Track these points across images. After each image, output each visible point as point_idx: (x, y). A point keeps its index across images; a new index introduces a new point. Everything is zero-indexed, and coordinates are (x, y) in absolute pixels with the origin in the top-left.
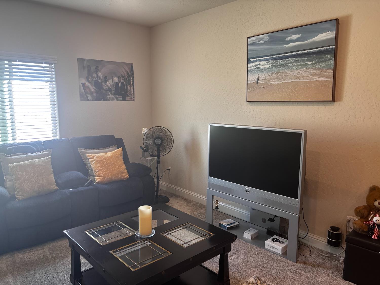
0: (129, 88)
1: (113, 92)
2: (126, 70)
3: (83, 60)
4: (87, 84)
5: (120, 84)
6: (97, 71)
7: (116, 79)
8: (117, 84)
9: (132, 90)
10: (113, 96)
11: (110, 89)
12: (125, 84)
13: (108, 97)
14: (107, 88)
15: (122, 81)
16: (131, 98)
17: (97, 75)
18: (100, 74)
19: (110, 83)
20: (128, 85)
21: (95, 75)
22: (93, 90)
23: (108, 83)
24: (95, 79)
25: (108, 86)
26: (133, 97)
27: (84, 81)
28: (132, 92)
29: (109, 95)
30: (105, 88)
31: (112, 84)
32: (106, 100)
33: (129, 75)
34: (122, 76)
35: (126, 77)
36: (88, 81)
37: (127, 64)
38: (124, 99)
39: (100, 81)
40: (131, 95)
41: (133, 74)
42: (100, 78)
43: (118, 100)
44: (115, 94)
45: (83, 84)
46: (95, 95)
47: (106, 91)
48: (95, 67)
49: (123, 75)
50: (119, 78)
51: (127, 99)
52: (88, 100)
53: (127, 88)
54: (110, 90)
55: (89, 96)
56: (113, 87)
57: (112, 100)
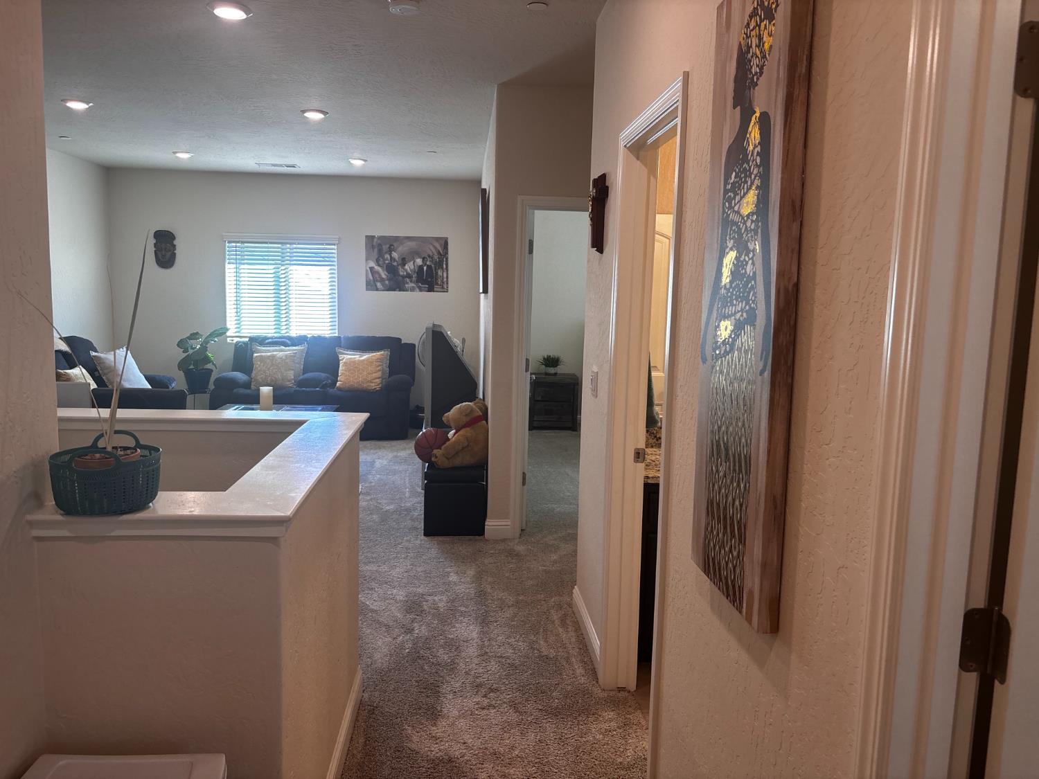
0: (440, 273)
1: (414, 279)
2: (436, 248)
3: (373, 237)
4: (377, 268)
5: (425, 268)
6: (390, 250)
7: (419, 261)
8: (421, 268)
9: (445, 275)
10: (413, 285)
11: (409, 274)
12: (434, 269)
13: (406, 285)
14: (405, 273)
15: (428, 263)
16: (443, 288)
17: (391, 257)
18: (395, 255)
19: (409, 267)
20: (439, 268)
21: (387, 256)
22: (384, 276)
23: (406, 267)
24: (387, 262)
25: (406, 270)
26: (445, 286)
27: (372, 264)
28: (445, 280)
29: (407, 283)
30: (401, 273)
31: (412, 267)
32: (402, 289)
33: (441, 255)
34: (429, 256)
35: (436, 257)
36: (379, 265)
37: (438, 239)
38: (431, 289)
39: (395, 264)
40: (443, 283)
41: (447, 253)
42: (395, 260)
43: (421, 290)
44: (417, 282)
45: (371, 269)
46: (387, 282)
47: (404, 277)
48: (388, 246)
49: (431, 254)
50: (424, 259)
51: (435, 289)
52: (377, 290)
53: (437, 273)
54: (409, 276)
55: (379, 285)
56: (415, 272)
57: (412, 290)
